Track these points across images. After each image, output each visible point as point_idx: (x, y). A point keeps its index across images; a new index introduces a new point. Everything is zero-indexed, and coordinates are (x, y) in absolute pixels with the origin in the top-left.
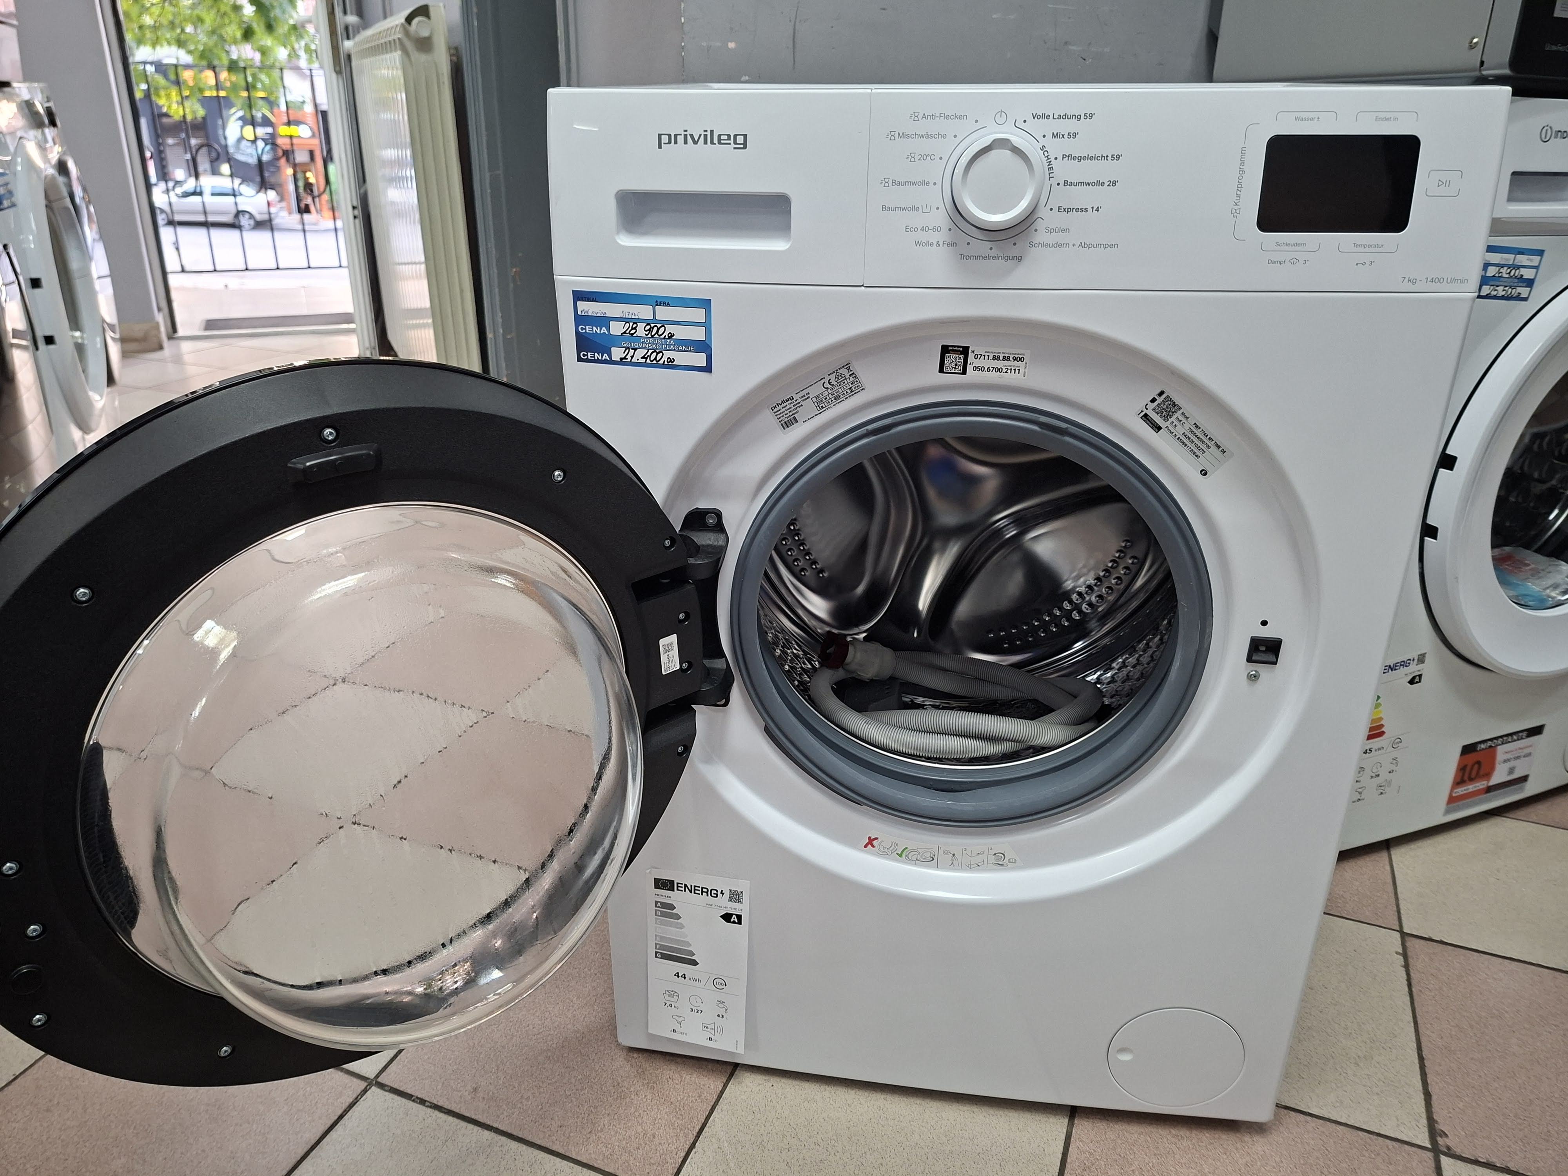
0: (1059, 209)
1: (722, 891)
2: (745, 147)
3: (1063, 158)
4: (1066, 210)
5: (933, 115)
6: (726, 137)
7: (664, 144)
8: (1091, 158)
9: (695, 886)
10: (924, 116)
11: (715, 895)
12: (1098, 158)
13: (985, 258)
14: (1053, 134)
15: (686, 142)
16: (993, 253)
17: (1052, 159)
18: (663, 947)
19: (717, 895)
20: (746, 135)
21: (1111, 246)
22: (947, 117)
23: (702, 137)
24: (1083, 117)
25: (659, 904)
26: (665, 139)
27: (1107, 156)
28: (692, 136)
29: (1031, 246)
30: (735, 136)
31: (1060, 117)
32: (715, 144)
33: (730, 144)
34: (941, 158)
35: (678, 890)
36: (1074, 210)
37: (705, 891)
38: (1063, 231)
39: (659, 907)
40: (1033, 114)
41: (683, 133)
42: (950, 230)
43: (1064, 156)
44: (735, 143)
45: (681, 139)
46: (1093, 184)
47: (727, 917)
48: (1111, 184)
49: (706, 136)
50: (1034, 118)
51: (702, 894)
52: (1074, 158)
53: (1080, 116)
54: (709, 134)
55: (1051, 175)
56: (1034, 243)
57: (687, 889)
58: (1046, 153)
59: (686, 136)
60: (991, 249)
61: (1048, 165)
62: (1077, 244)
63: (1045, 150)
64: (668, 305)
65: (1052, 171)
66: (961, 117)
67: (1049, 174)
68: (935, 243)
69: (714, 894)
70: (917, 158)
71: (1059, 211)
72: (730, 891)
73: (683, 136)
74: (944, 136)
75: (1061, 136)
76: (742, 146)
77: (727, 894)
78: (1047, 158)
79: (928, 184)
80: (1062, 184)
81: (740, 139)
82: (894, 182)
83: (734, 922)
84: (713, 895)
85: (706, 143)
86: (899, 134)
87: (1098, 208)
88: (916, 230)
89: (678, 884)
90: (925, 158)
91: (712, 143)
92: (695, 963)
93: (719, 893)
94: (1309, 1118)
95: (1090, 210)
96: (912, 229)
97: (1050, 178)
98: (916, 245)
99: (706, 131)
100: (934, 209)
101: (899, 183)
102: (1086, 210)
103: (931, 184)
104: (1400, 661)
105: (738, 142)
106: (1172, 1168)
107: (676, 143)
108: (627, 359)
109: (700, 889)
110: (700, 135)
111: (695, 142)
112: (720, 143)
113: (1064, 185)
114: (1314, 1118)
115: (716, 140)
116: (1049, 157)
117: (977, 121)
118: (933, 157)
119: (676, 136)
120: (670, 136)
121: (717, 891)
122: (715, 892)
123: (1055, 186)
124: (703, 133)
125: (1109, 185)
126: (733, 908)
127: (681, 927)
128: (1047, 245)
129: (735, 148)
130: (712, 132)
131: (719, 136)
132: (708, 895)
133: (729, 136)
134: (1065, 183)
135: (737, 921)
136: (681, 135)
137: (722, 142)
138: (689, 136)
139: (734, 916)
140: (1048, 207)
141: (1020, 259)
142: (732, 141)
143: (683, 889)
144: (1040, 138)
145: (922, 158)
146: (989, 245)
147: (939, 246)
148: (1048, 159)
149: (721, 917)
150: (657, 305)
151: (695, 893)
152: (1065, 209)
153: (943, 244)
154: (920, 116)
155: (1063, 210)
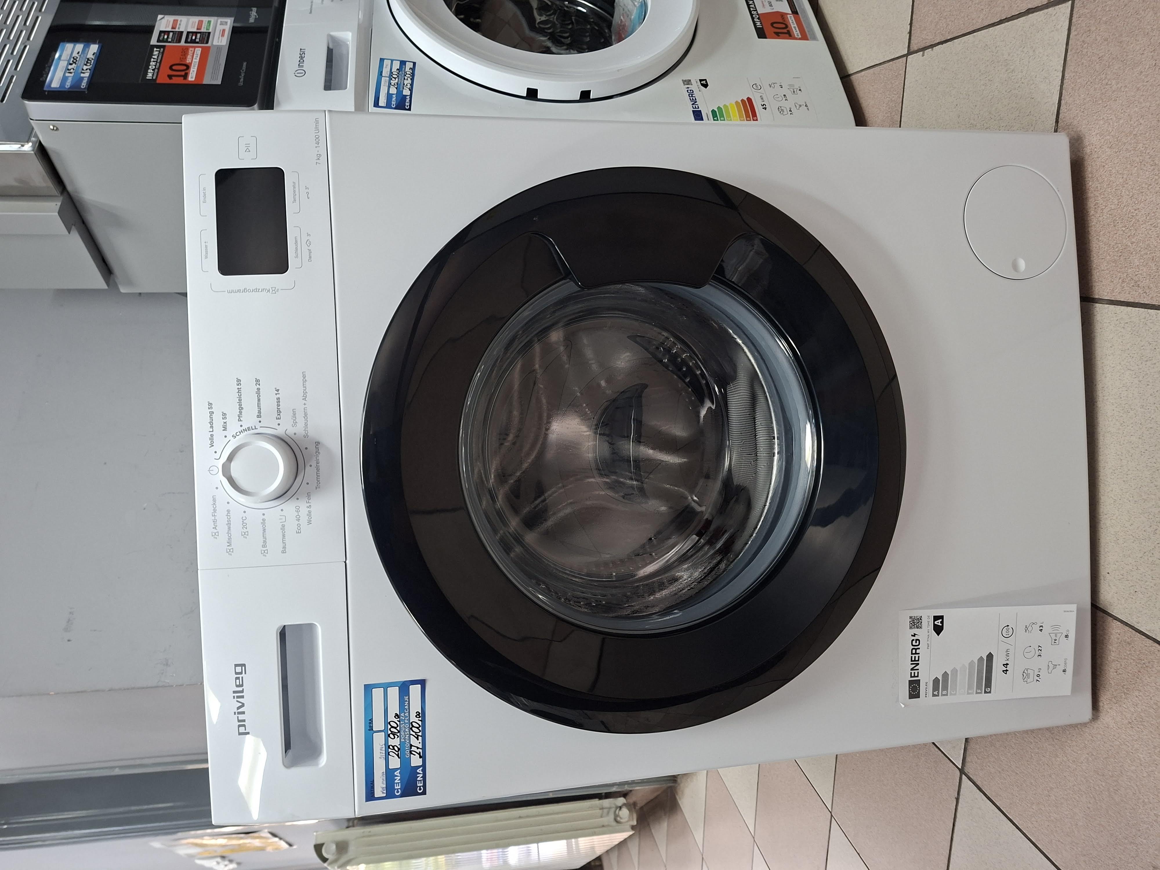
0: (278, 419)
1: (912, 636)
2: (244, 665)
3: (241, 421)
4: (279, 413)
5: (214, 522)
6: (238, 681)
7: (245, 730)
8: (240, 400)
9: (912, 661)
10: (215, 528)
11: (918, 642)
12: (240, 395)
13: (318, 470)
14: (223, 430)
15: (243, 713)
16: (314, 464)
17: (242, 428)
18: (979, 687)
19: (916, 640)
20: (235, 665)
21: (304, 377)
22: (215, 510)
23: (239, 700)
24: (210, 410)
25: (936, 693)
26: (242, 730)
27: (238, 389)
28: (238, 708)
29: (307, 436)
30: (236, 673)
31: (212, 427)
32: (243, 689)
33: (242, 677)
34: (245, 512)
35: (918, 676)
36: (278, 407)
37: (915, 650)
38: (294, 414)
39: (938, 693)
40: (210, 447)
41: (237, 715)
42: (298, 499)
43: (240, 420)
44: (241, 673)
45: (241, 717)
46: (259, 396)
47: (938, 630)
48: (258, 383)
49: (238, 697)
50: (213, 446)
51: (919, 654)
52: (241, 413)
53: (210, 412)
54: (236, 695)
55: (254, 428)
56: (304, 434)
57: (915, 668)
58: (237, 434)
59: (239, 713)
60: (311, 466)
61: (246, 431)
62: (304, 402)
63: (235, 435)
64: (371, 720)
65: (251, 428)
66: (214, 500)
67: (252, 429)
68: (309, 509)
69: (916, 642)
70: (245, 530)
71: (280, 419)
72: (911, 628)
73: (239, 715)
74: (228, 511)
75: (225, 424)
76: (243, 668)
77: (915, 631)
78: (241, 433)
79: (264, 520)
80: (260, 419)
81: (239, 669)
82: (264, 546)
83: (942, 622)
84: (918, 644)
85: (243, 697)
86: (228, 546)
87: (276, 390)
88: (299, 525)
89: (911, 677)
90: (245, 524)
91: (242, 691)
92: (990, 657)
93: (915, 638)
94: (1063, 102)
95: (278, 396)
96: (299, 528)
97: (255, 429)
98: (311, 523)
99: (234, 697)
100: (282, 513)
101: (265, 542)
102: (278, 399)
103: (264, 517)
104: (689, 98)
105: (240, 671)
106: (1124, 210)
107: (244, 721)
108: (420, 752)
109: (913, 656)
110: (237, 701)
111: (243, 705)
112: (242, 686)
113: (261, 417)
114: (1062, 98)
115: (240, 689)
116: (240, 431)
117: (217, 488)
118: (244, 518)
119: (239, 721)
120: (239, 726)
121: (913, 640)
122: (914, 642)
123: (261, 424)
124: (236, 699)
125: (259, 385)
126: (928, 625)
127: (954, 671)
128: (306, 425)
129: (245, 673)
130: (234, 692)
131: (237, 686)
132: (919, 649)
133: (237, 678)
134: (259, 417)
135: (941, 620)
136: (238, 717)
137: (241, 683)
138: (239, 711)
139: (936, 623)
140: (277, 427)
141: (318, 443)
142: (240, 676)
143: (916, 672)
144: (227, 440)
145: (245, 527)
146: (308, 468)
147: (310, 506)
148: (242, 431)
149: (938, 635)
150: (372, 729)
151: (918, 660)
152: (278, 415)
153: (309, 503)
154: (215, 531)
155: (279, 416)
